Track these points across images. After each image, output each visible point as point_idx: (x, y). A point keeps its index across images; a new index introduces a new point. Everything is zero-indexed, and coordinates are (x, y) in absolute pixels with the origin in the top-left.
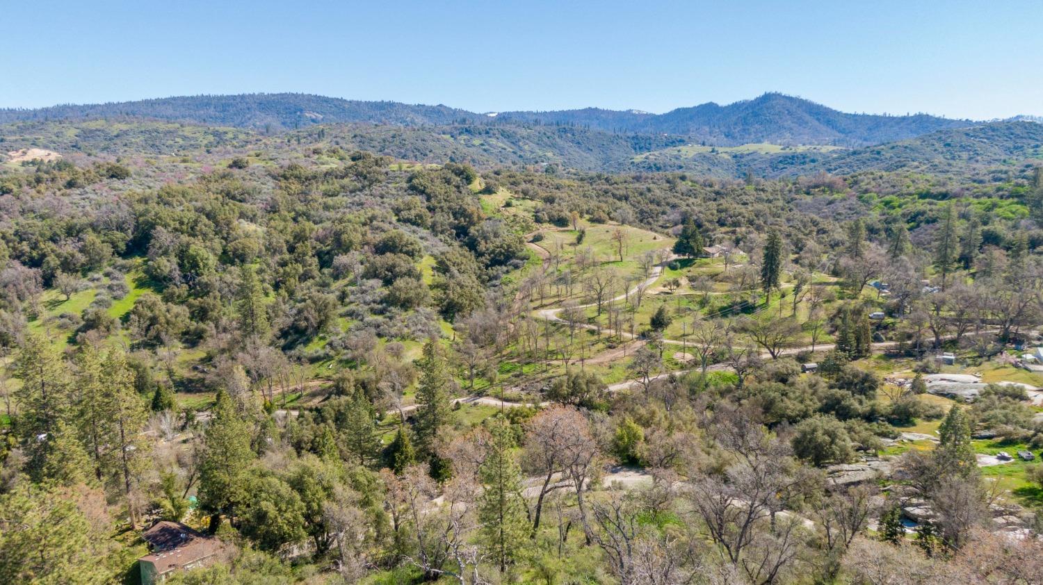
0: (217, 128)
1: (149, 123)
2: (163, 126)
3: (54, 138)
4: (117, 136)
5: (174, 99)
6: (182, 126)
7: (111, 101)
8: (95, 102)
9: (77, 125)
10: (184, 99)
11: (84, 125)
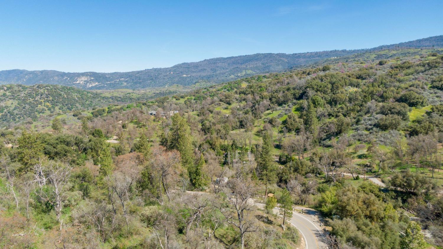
0: (438, 49)
1: (406, 50)
2: (413, 51)
3: (366, 59)
4: (391, 56)
5: (431, 38)
6: (421, 50)
7: (402, 42)
8: (395, 43)
9: (376, 53)
10: (436, 37)
11: (379, 53)
